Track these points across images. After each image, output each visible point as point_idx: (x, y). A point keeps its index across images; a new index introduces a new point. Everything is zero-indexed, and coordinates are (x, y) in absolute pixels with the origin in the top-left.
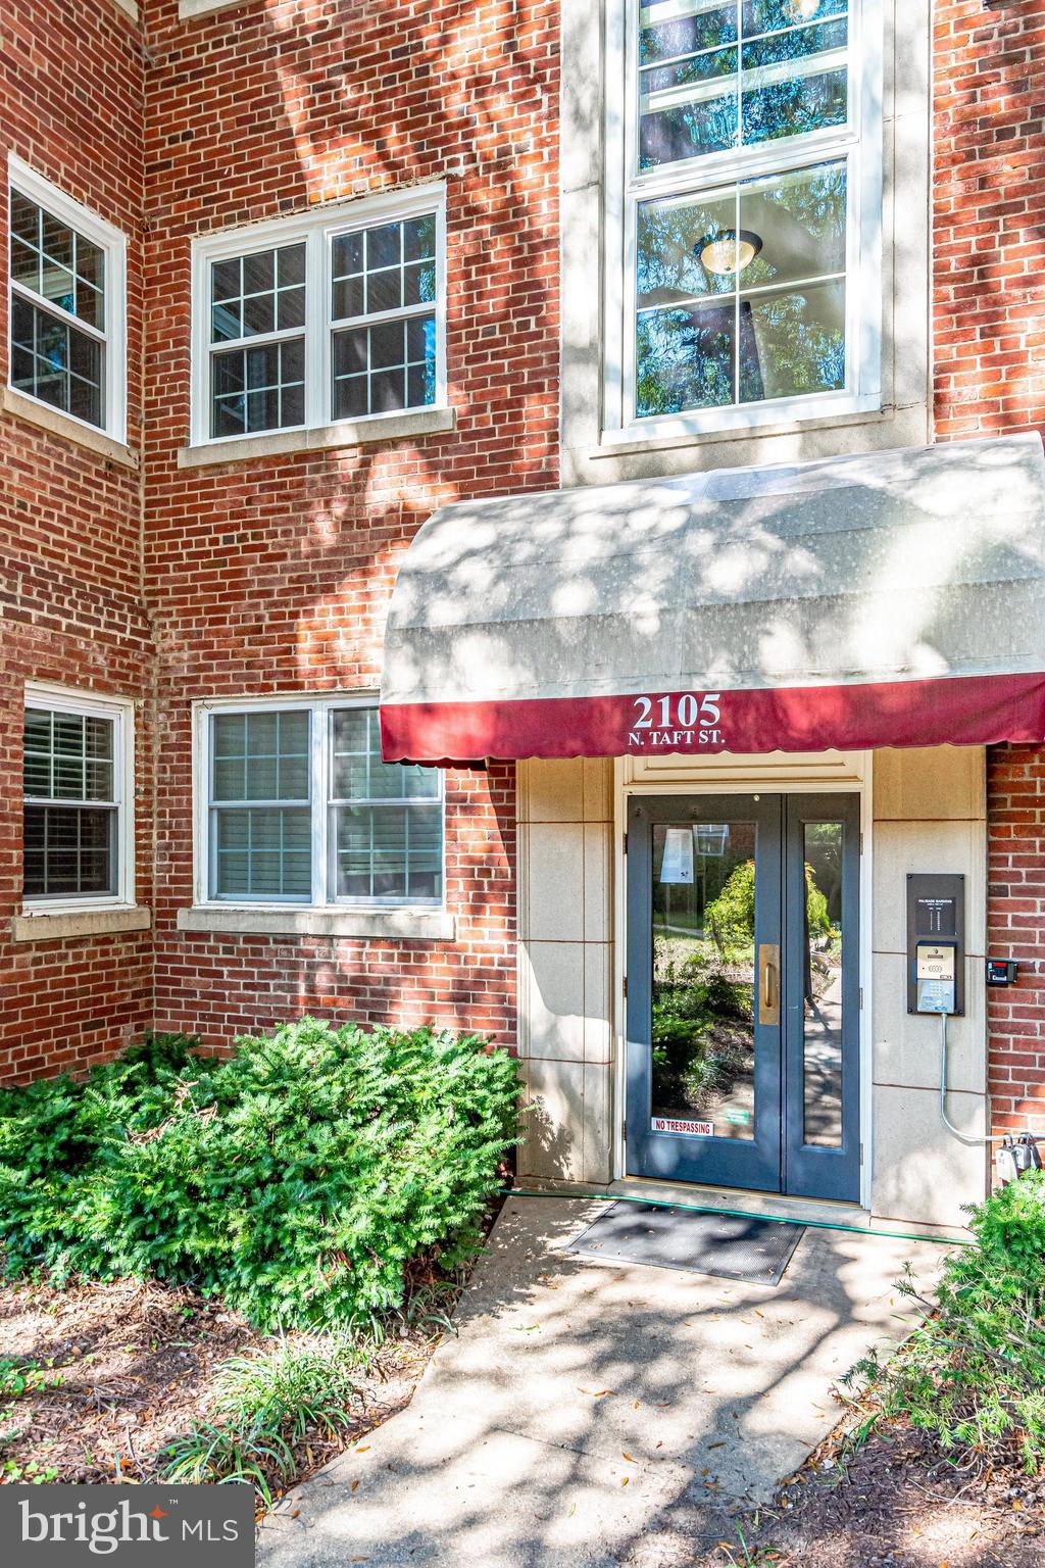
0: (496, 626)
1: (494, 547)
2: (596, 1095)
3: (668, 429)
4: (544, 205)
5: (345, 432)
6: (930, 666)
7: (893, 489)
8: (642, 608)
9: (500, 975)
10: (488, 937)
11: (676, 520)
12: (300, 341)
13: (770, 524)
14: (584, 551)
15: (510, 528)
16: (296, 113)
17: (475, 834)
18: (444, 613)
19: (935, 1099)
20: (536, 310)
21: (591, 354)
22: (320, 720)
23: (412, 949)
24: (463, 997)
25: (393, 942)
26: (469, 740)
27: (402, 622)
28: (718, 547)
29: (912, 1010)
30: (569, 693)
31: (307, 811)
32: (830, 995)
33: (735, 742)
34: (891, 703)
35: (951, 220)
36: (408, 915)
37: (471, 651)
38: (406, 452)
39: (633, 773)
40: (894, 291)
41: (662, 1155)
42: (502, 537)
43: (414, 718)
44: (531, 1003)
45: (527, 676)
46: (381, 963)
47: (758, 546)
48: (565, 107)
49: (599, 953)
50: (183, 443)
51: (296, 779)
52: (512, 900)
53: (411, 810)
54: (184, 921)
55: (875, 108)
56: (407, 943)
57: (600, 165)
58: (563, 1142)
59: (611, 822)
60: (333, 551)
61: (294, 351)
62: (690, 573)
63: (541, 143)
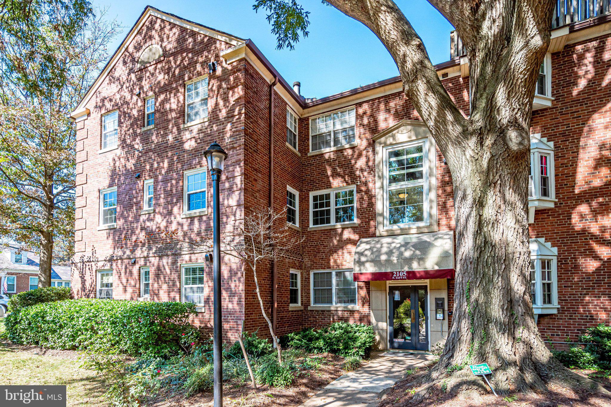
0: (372, 261)
1: (370, 249)
2: (384, 335)
3: (395, 227)
4: (373, 190)
5: (339, 226)
6: (436, 268)
7: (431, 242)
8: (394, 259)
9: (367, 316)
10: (365, 310)
11: (398, 245)
12: (329, 210)
13: (413, 246)
14: (385, 250)
15: (372, 245)
16: (329, 173)
17: (363, 293)
18: (363, 259)
19: (440, 333)
20: (372, 207)
21: (382, 215)
22: (334, 273)
23: (352, 312)
24: (361, 320)
25: (348, 311)
26: (368, 278)
27: (356, 260)
28: (406, 250)
29: (436, 319)
30: (383, 271)
31: (331, 289)
32: (423, 331)
33: (409, 278)
34: (431, 273)
35: (440, 196)
36: (350, 306)
37: (368, 265)
38: (350, 229)
39: (389, 283)
40: (431, 208)
41: (396, 345)
42: (371, 247)
43: (359, 275)
44: (373, 320)
45: (377, 268)
46: (346, 314)
47: (411, 250)
48: (377, 175)
49: (384, 312)
50: (309, 226)
51: (330, 284)
52: (369, 303)
53: (351, 289)
54: (309, 308)
55: (427, 178)
56: (351, 311)
57: (382, 184)
58: (379, 343)
59: (386, 290)
60: (337, 245)
61: (328, 212)
62: (401, 254)
63: (373, 180)
